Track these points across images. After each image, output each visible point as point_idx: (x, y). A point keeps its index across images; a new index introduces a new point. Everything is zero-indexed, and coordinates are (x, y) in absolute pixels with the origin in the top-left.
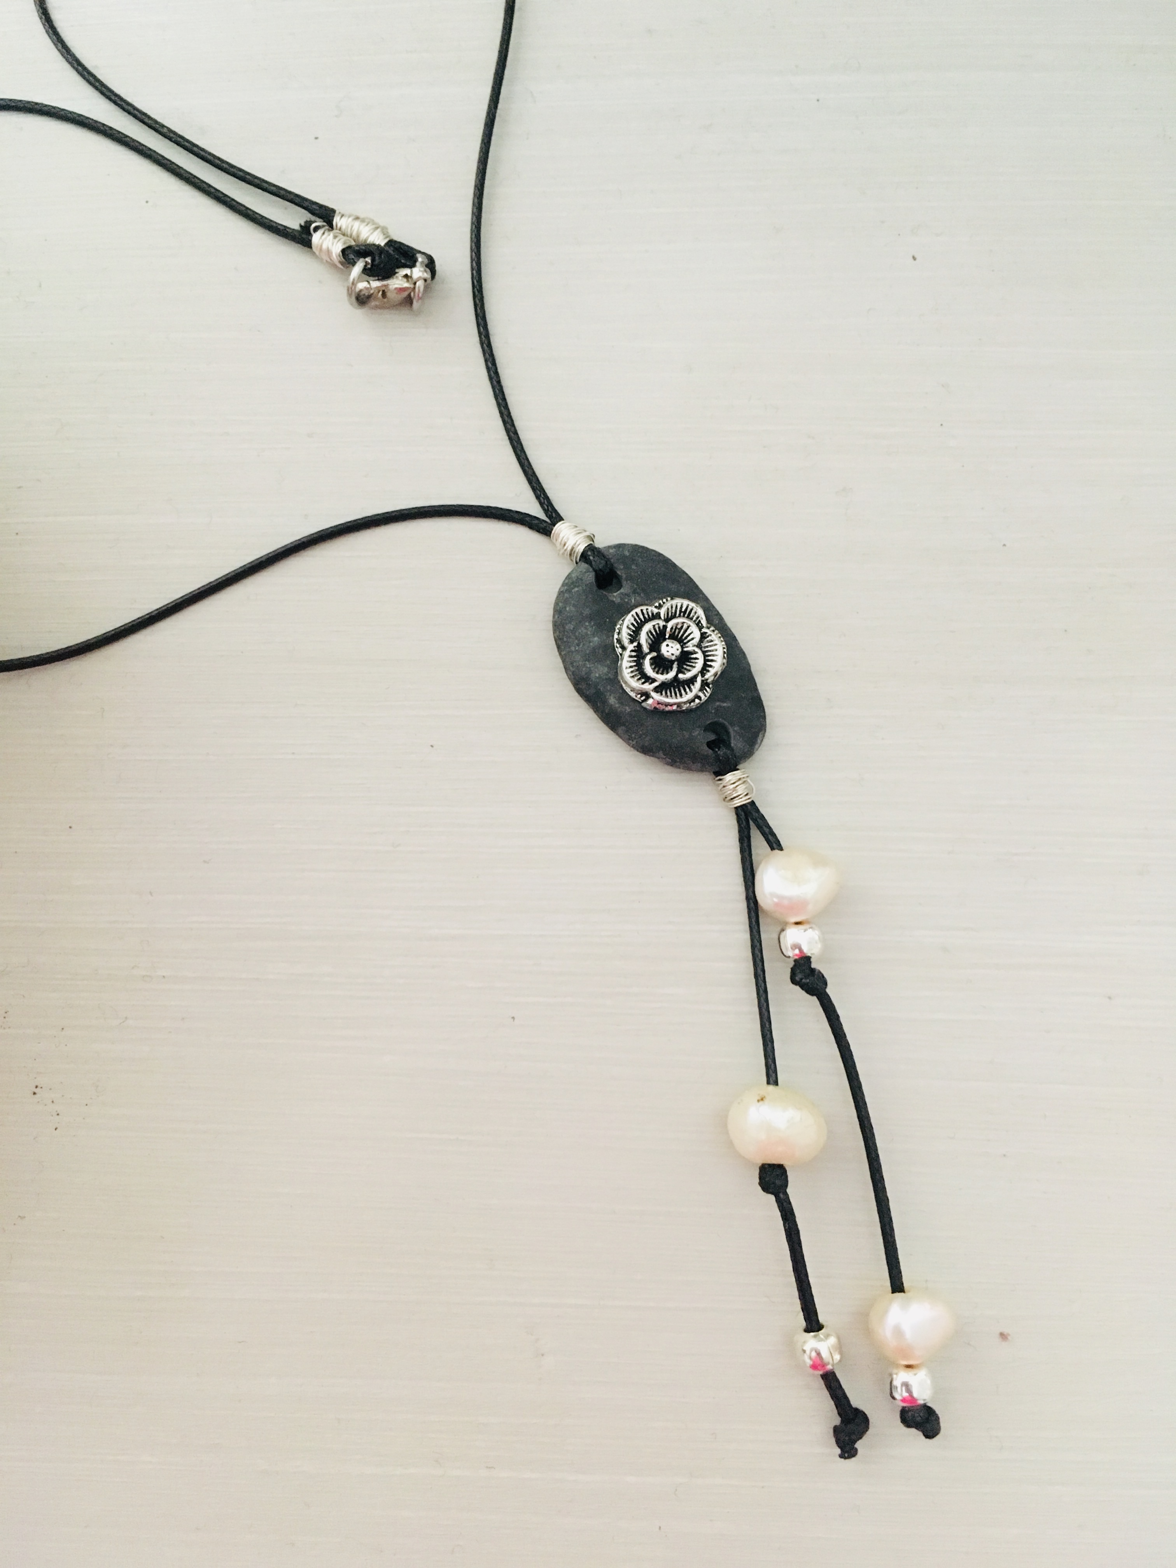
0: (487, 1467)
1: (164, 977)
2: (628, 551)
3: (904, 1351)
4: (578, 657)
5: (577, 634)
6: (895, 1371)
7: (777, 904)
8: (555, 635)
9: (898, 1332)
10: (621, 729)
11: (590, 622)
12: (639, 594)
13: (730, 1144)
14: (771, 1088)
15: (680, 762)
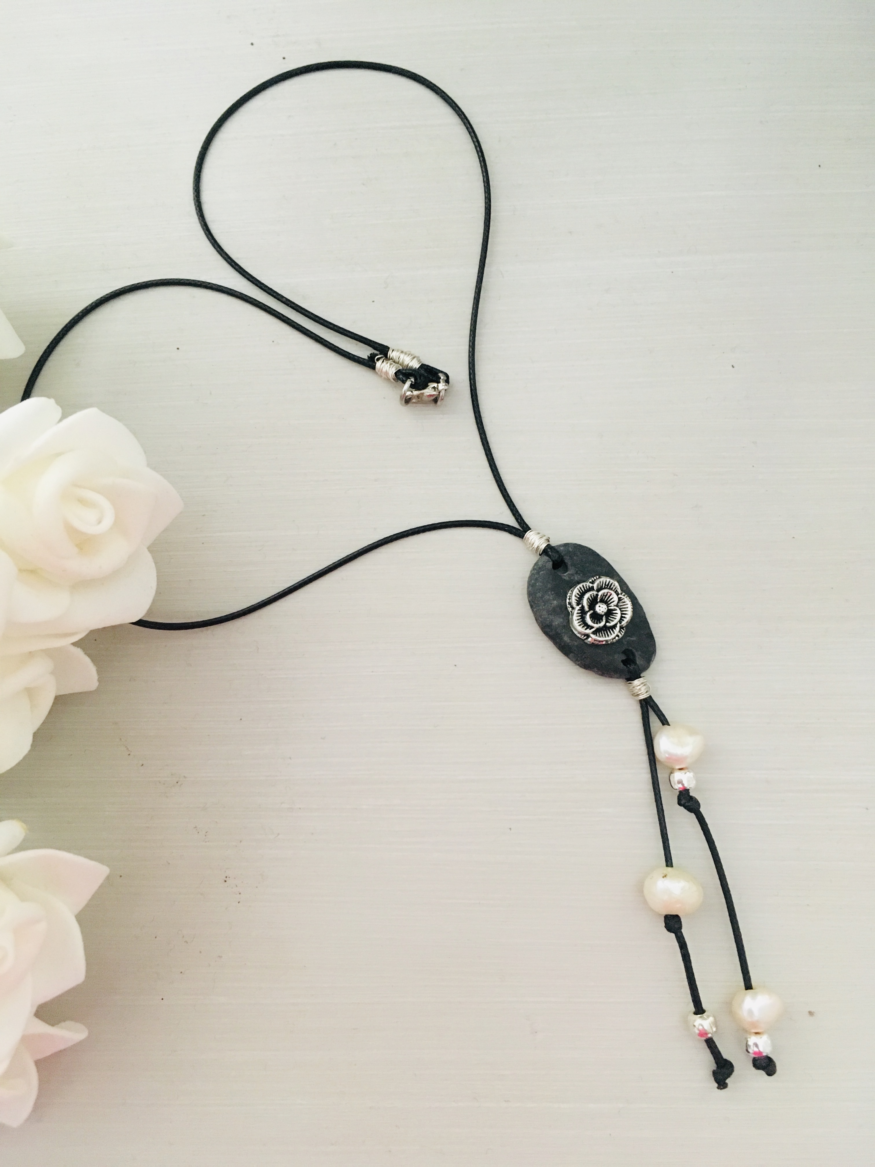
0: (505, 1101)
1: (300, 808)
2: (572, 548)
3: (754, 1024)
4: (545, 613)
5: (544, 599)
6: (749, 1036)
7: (667, 758)
8: (529, 599)
9: (750, 1012)
10: (571, 655)
11: (551, 591)
12: (579, 574)
13: (645, 902)
14: (669, 869)
15: (607, 674)
